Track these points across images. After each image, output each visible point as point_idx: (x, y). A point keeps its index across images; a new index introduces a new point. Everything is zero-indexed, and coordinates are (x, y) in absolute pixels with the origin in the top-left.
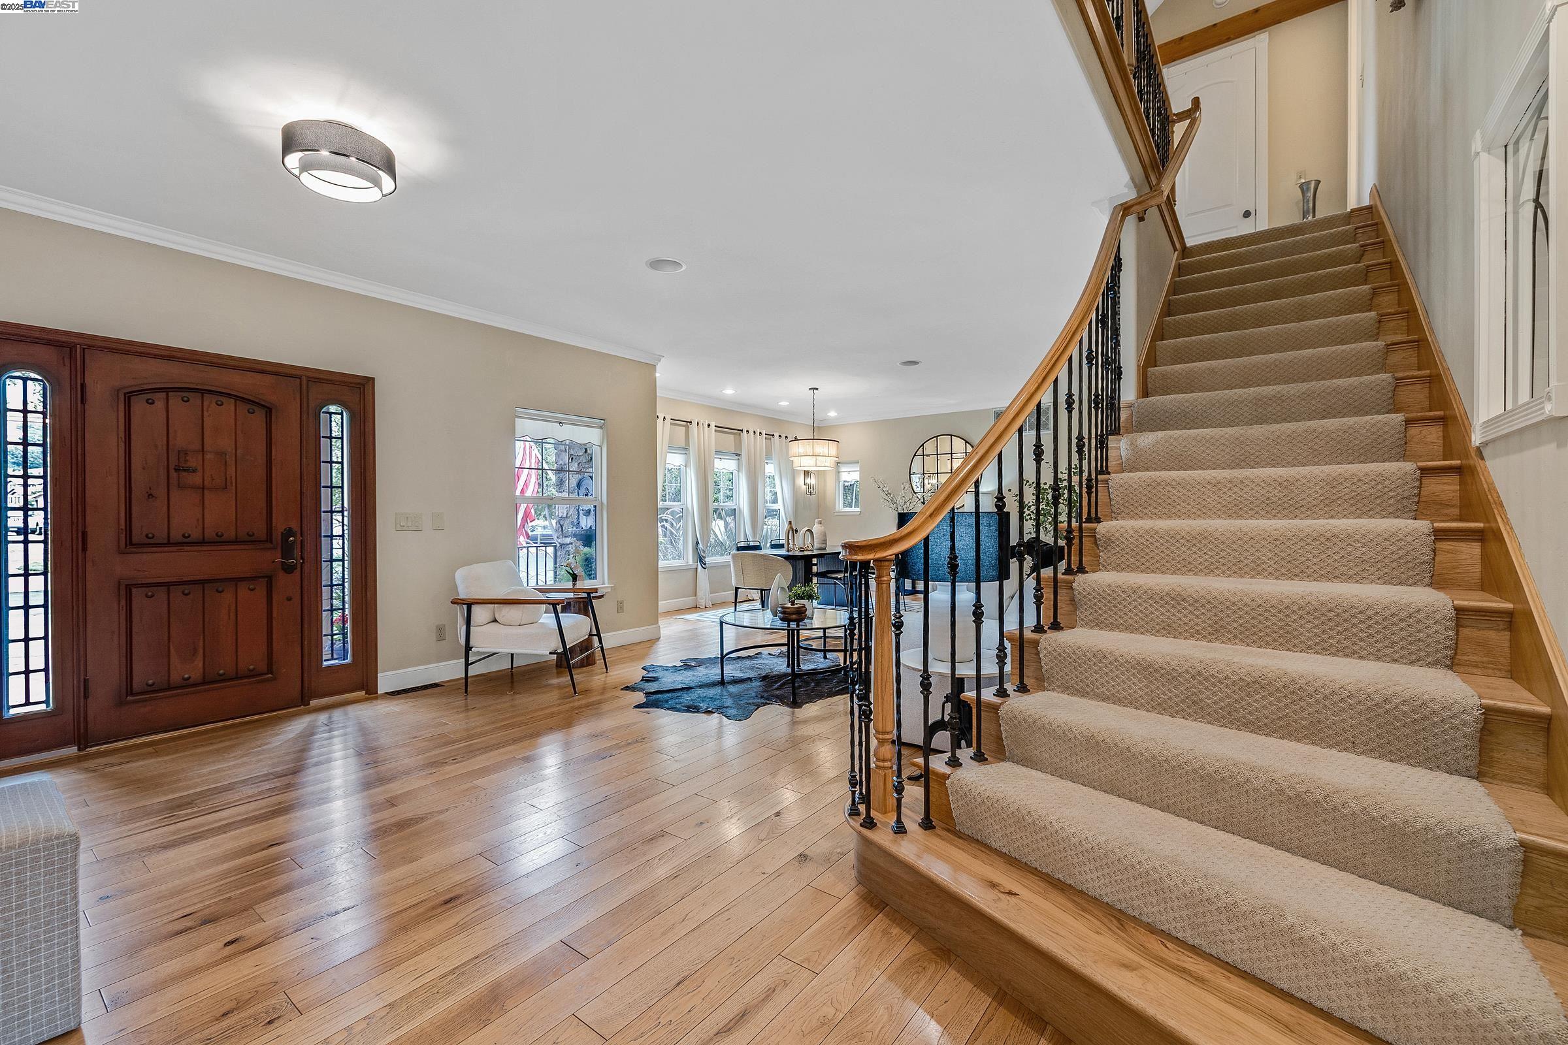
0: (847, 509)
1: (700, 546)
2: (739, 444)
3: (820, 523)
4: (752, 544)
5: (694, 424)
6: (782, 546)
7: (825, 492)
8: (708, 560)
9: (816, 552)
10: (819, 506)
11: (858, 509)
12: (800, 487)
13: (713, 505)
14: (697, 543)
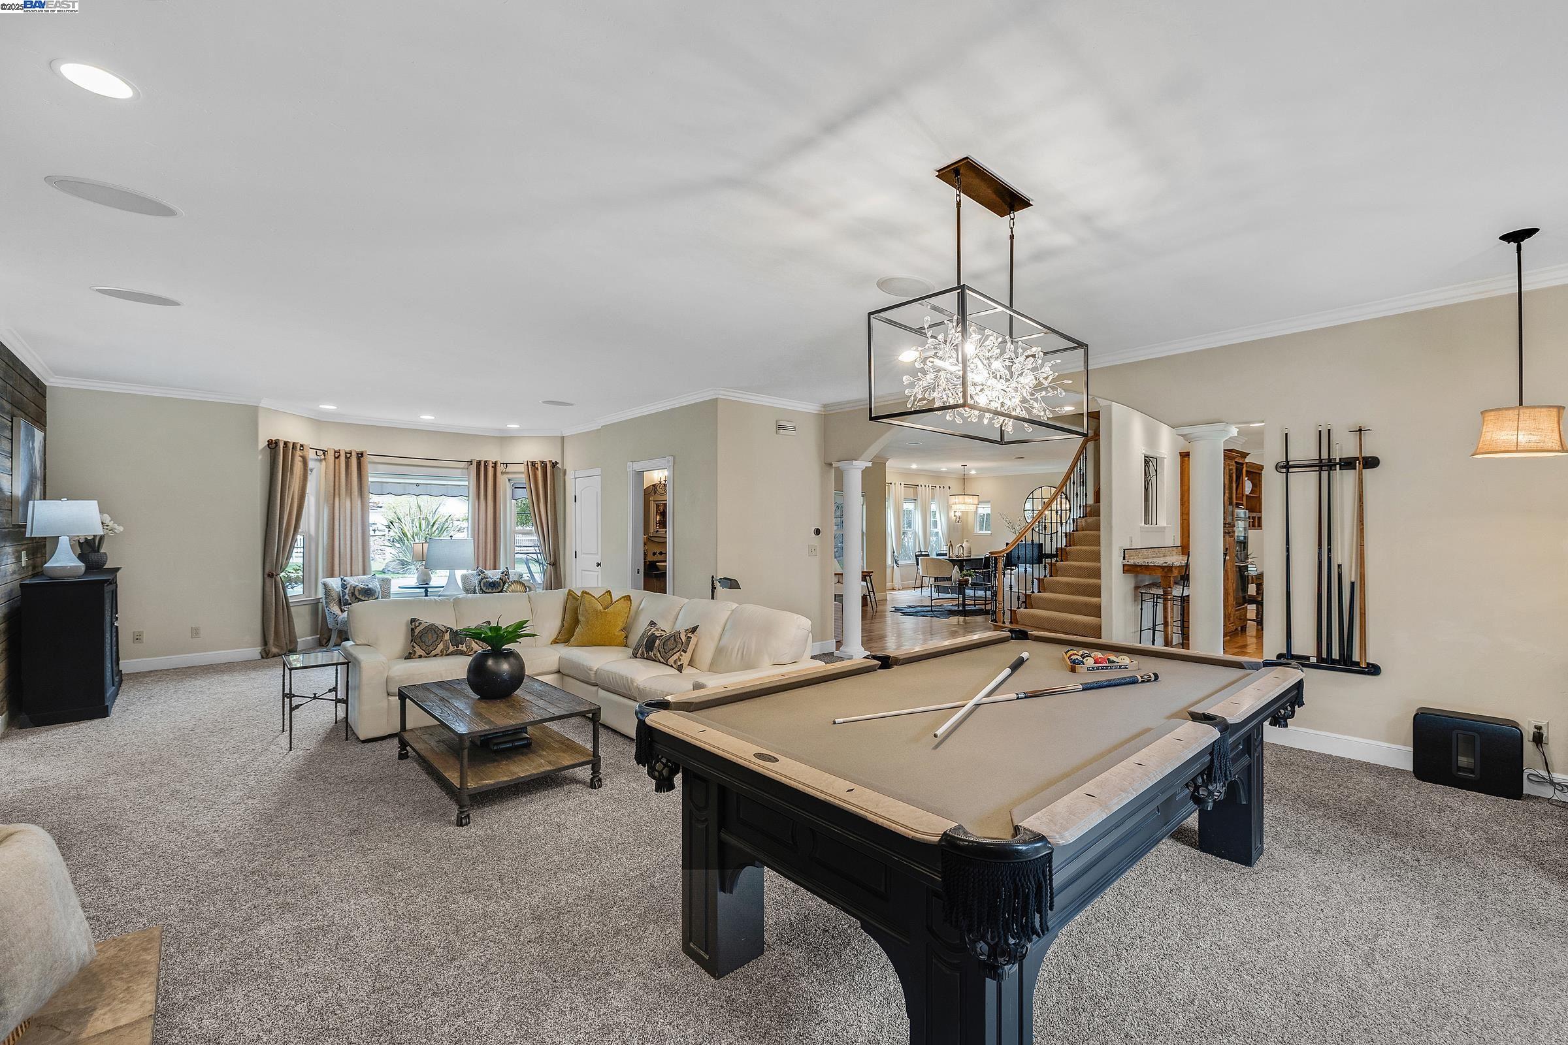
0: (981, 532)
1: (896, 554)
2: (916, 493)
3: (967, 541)
4: (923, 553)
5: (893, 484)
6: (946, 555)
7: (967, 521)
8: (899, 562)
9: (965, 558)
10: (963, 529)
11: (989, 532)
12: (951, 517)
13: (902, 530)
14: (894, 552)
